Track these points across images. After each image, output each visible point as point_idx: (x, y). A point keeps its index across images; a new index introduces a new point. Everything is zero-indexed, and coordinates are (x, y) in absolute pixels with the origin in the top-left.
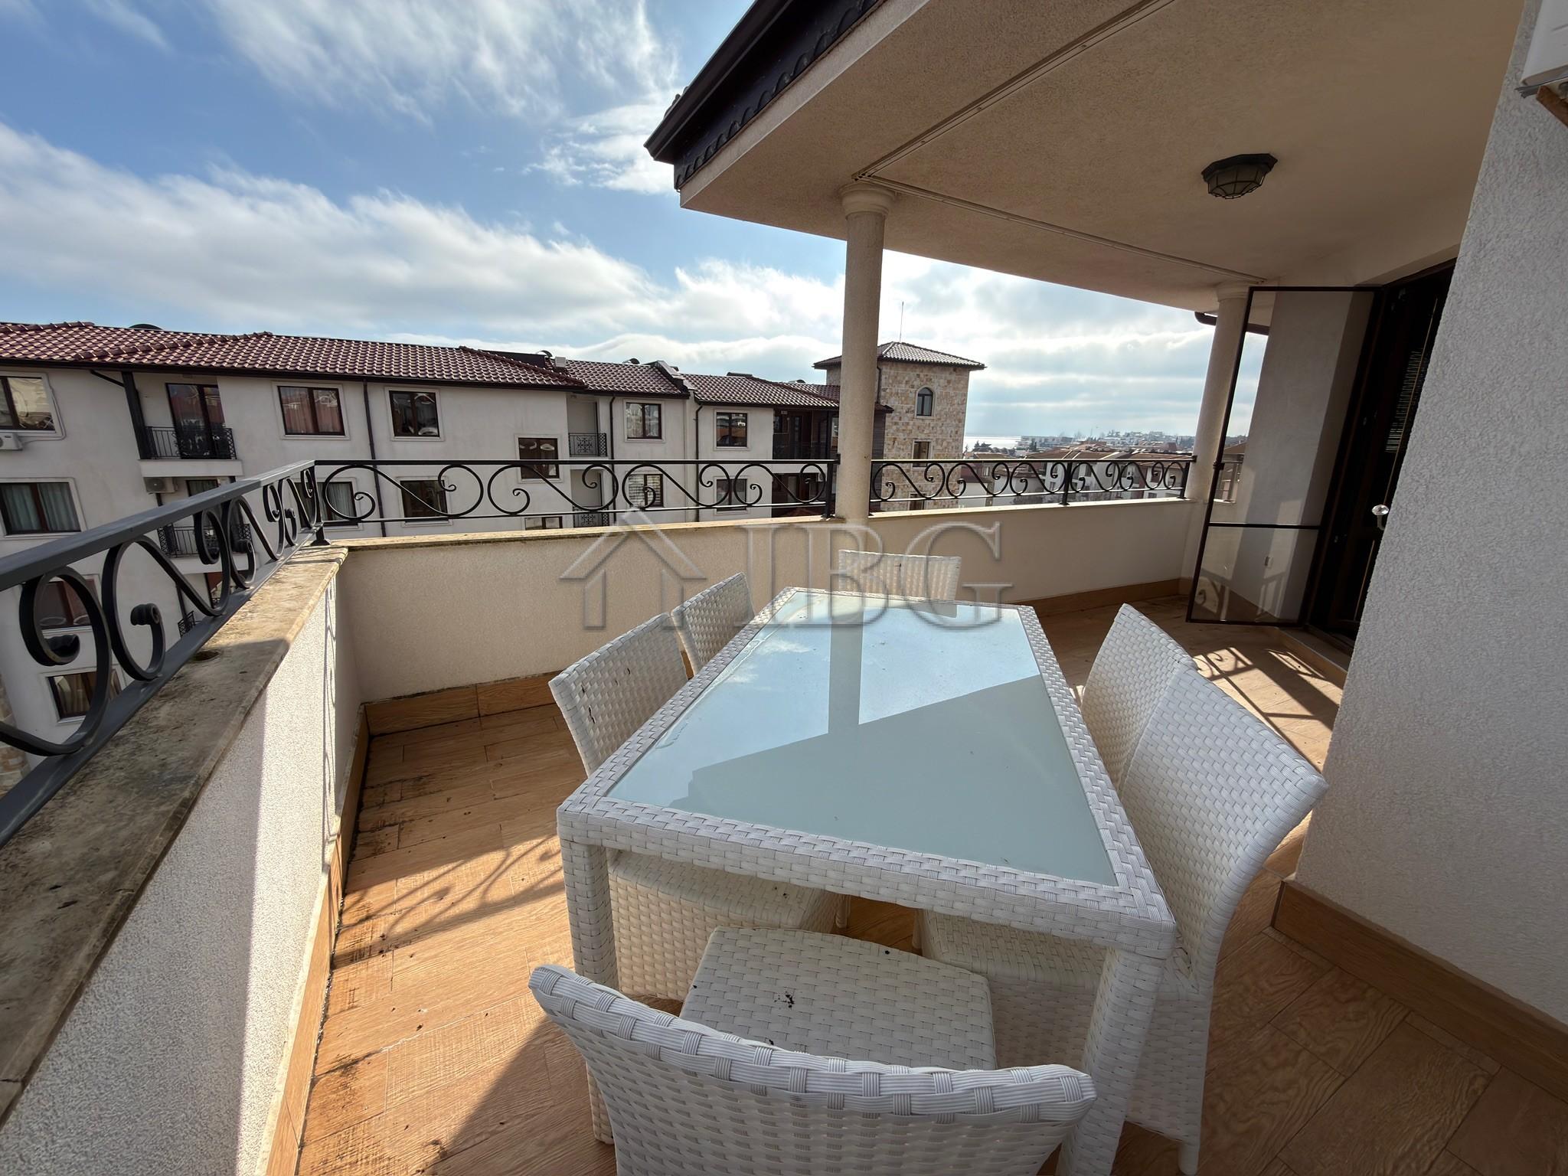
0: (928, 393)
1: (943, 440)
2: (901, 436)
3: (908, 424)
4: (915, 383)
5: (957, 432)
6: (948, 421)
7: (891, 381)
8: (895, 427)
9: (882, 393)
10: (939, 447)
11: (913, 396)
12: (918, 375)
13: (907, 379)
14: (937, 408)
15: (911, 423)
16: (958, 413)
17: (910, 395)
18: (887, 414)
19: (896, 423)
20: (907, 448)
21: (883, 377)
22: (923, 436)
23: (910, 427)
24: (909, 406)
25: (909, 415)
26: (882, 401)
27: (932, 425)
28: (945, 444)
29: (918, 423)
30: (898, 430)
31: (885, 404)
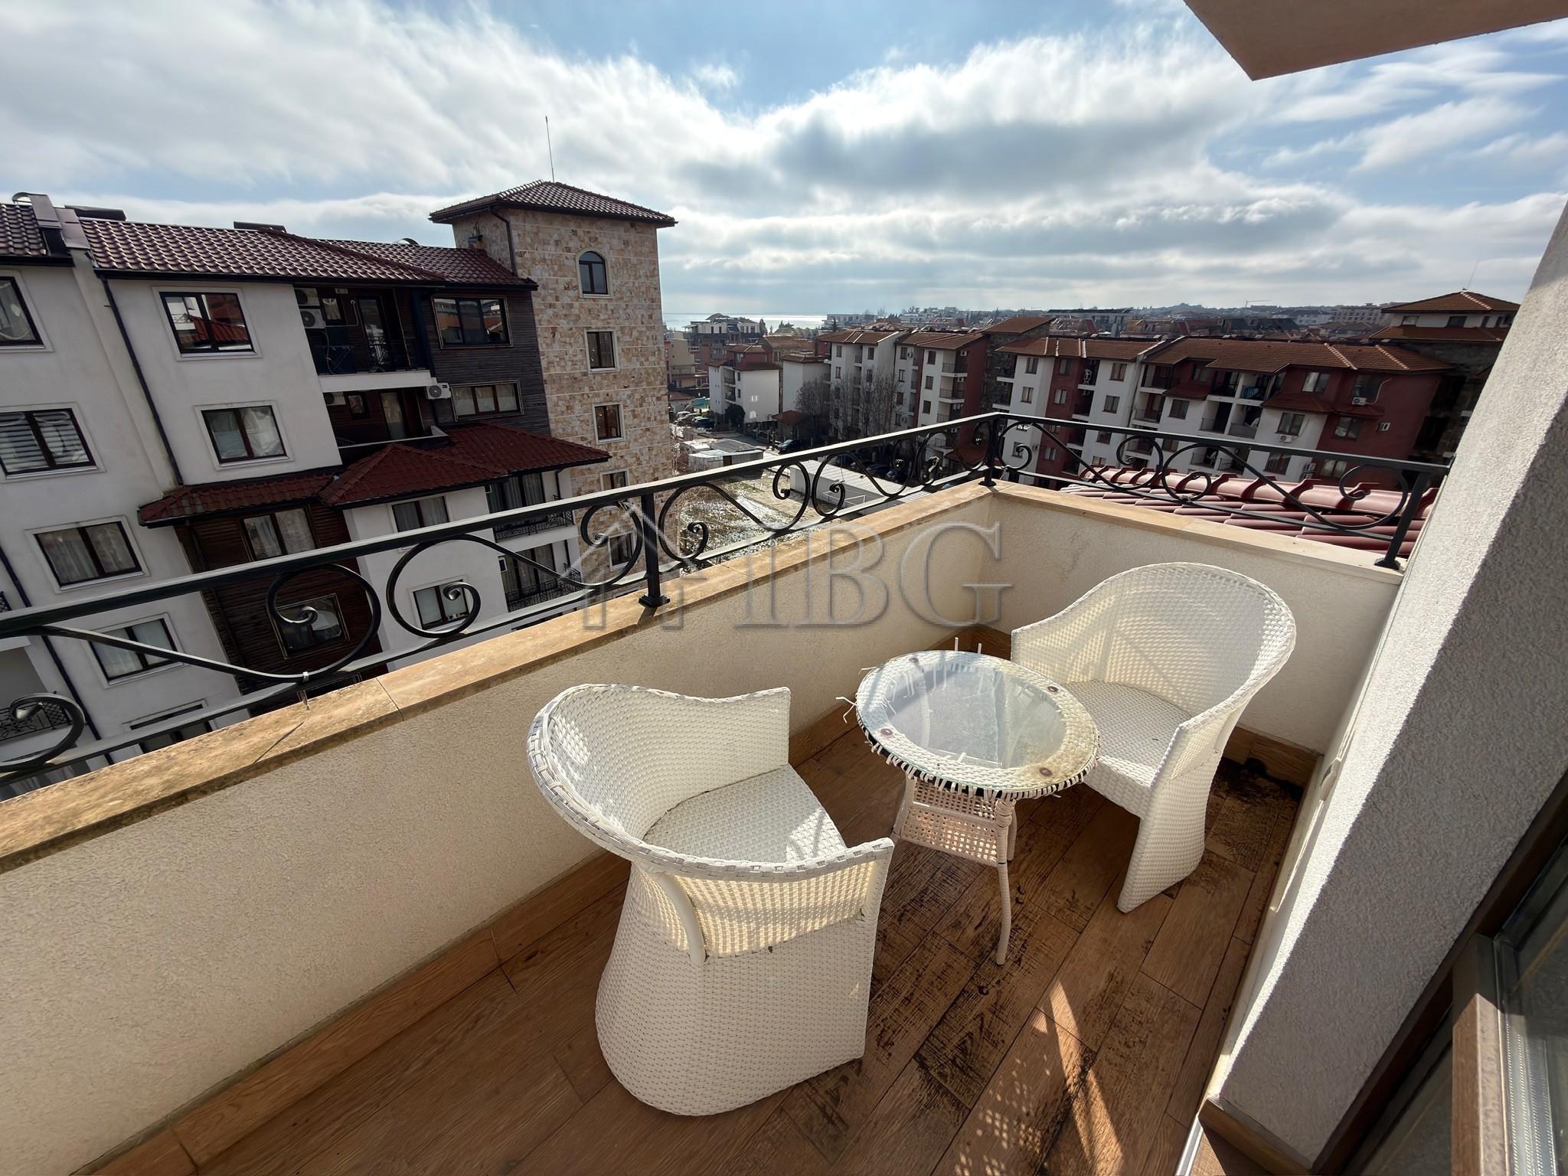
0: (600, 260)
1: (631, 329)
2: (563, 325)
3: (571, 306)
4: (571, 244)
5: (651, 317)
6: (636, 301)
7: (529, 240)
8: (550, 312)
9: (518, 260)
10: (627, 338)
11: (572, 263)
12: (575, 233)
13: (556, 237)
14: (613, 283)
15: (576, 304)
16: (648, 289)
17: (566, 262)
18: (533, 292)
19: (551, 306)
20: (577, 342)
21: (514, 233)
22: (600, 324)
23: (575, 311)
24: (568, 279)
25: (571, 293)
26: (519, 271)
27: (610, 307)
28: (635, 333)
29: (589, 304)
30: (556, 315)
31: (525, 276)
